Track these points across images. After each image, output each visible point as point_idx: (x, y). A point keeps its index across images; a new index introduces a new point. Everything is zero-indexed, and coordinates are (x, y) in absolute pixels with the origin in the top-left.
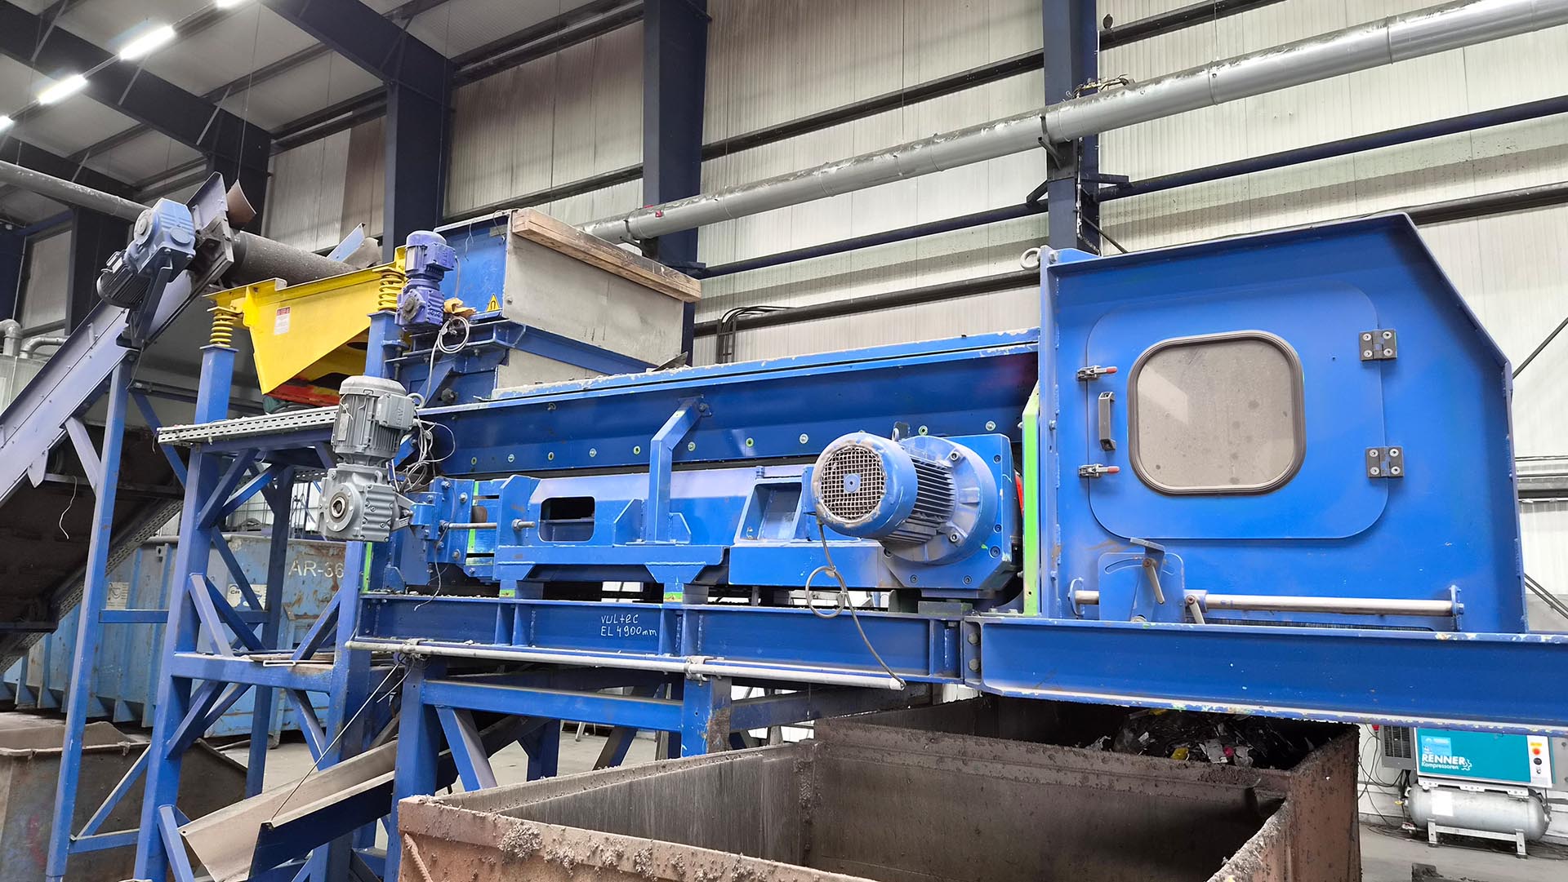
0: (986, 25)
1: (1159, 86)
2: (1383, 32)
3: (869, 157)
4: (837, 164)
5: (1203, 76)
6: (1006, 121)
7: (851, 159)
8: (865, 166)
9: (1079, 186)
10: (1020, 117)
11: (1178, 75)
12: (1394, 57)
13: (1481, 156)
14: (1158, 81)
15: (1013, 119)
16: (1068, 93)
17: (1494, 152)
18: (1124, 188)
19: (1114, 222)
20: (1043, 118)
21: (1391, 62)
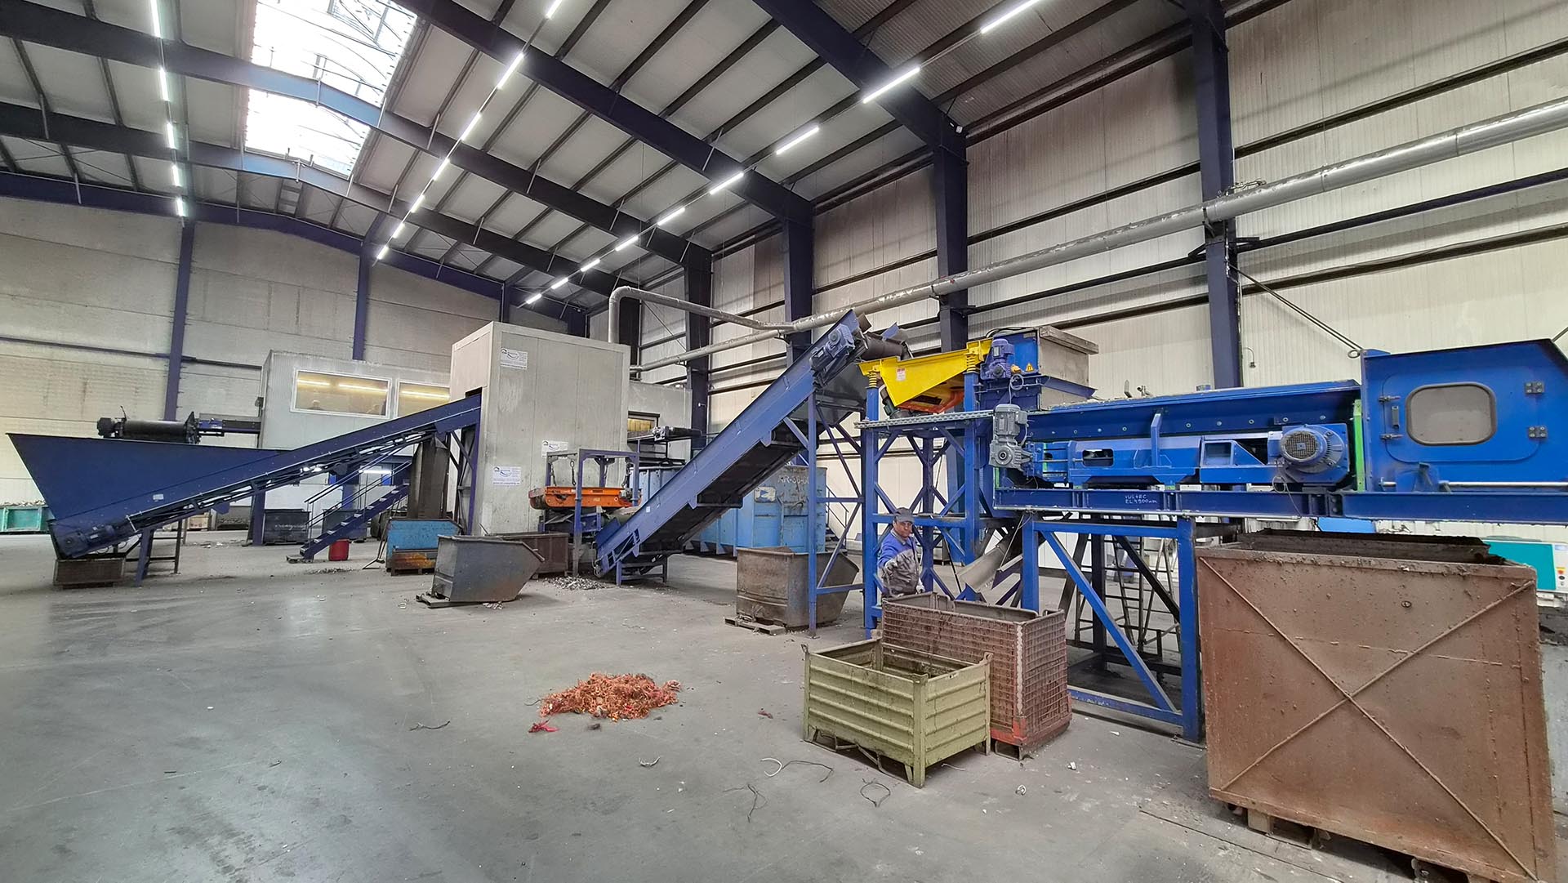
0: (1152, 150)
1: (1285, 185)
2: (1454, 137)
3: (1087, 239)
4: (1065, 245)
5: (1317, 176)
6: (1178, 212)
7: (1074, 241)
8: (1084, 244)
9: (1227, 247)
10: (1189, 209)
11: (1299, 177)
12: (1460, 152)
13: (1524, 205)
14: (1284, 181)
15: (1183, 210)
16: (1219, 192)
17: (1534, 201)
18: (1254, 243)
19: (1247, 264)
20: (1205, 210)
21: (1458, 155)
